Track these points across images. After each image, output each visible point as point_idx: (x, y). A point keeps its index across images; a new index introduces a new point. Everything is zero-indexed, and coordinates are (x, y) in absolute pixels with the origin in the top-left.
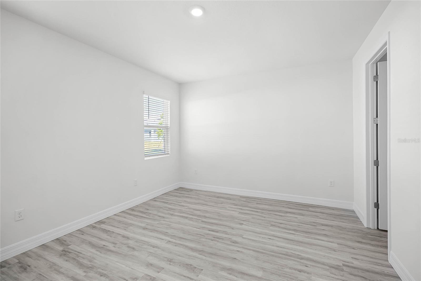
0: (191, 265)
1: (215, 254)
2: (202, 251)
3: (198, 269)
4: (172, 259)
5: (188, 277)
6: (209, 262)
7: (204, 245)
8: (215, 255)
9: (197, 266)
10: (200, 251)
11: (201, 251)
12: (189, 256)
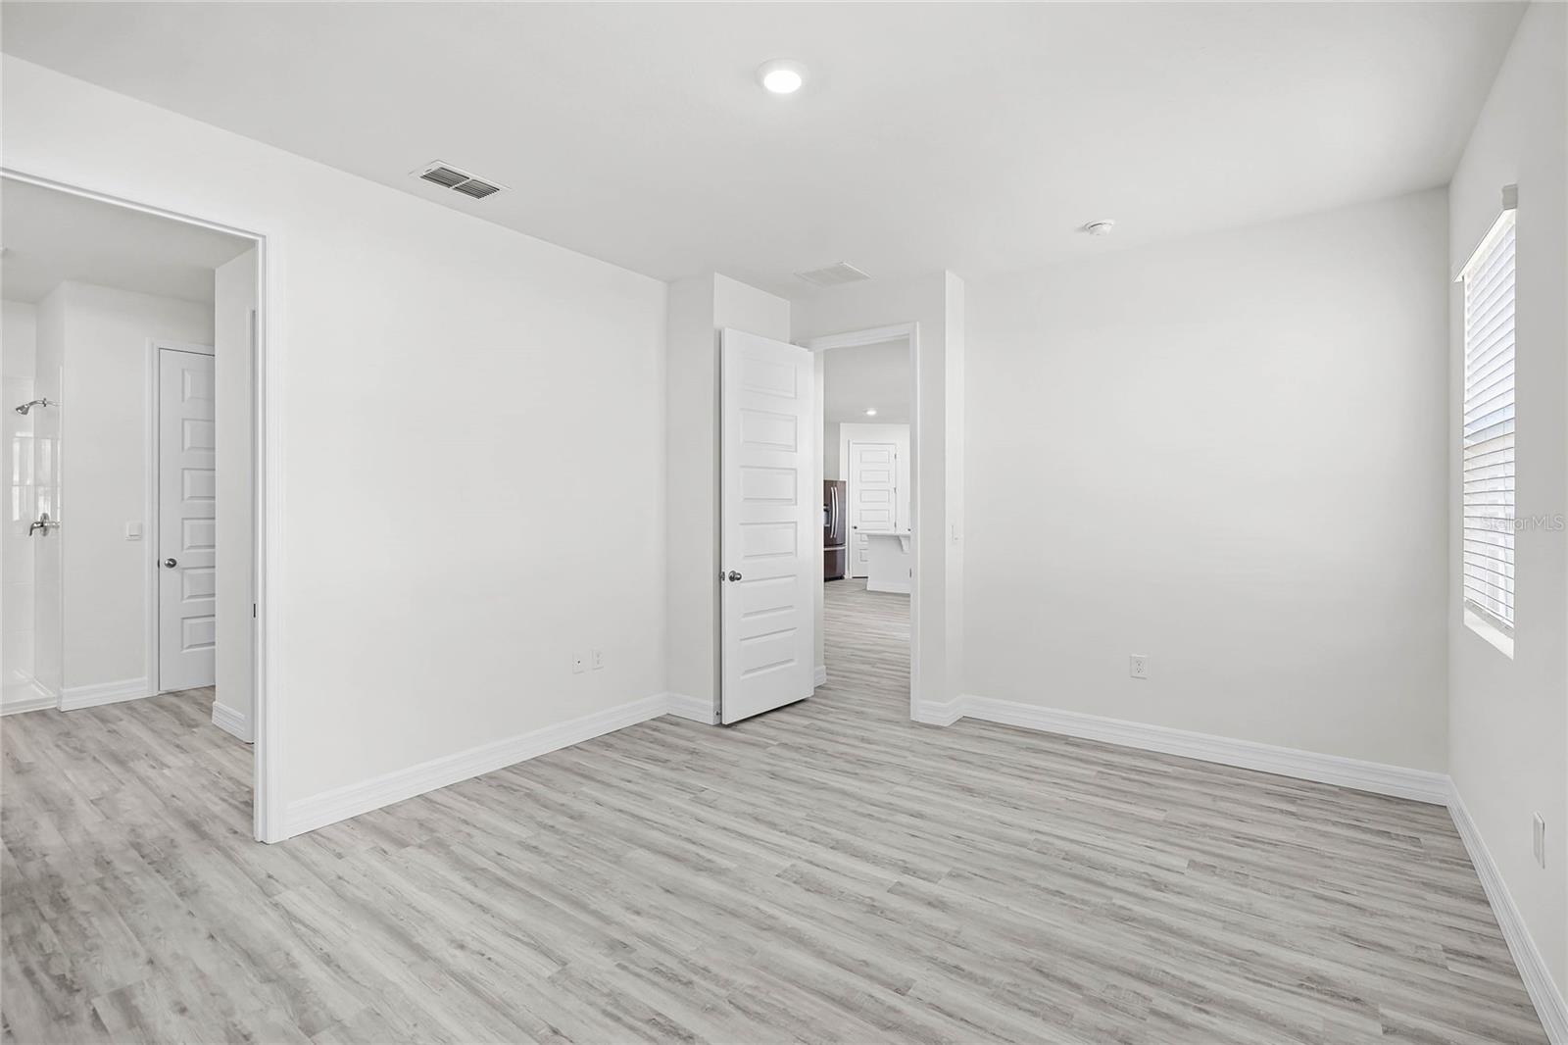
0: (808, 890)
1: (721, 912)
2: (765, 927)
3: (789, 879)
4: (868, 912)
5: (818, 866)
6: (750, 891)
7: (751, 951)
8: (725, 910)
9: (789, 886)
10: (770, 929)
11: (765, 929)
12: (812, 918)
